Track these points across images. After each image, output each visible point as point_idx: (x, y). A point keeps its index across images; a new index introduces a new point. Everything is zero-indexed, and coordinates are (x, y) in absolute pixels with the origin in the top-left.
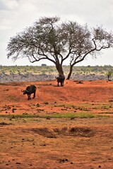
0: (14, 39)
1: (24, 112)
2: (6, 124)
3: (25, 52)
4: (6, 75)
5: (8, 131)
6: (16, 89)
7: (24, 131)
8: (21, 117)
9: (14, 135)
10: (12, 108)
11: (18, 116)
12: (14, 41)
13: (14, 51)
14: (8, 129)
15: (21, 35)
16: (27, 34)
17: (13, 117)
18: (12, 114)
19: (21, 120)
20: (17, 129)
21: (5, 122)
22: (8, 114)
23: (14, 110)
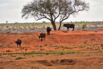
0: (25, 7)
1: (32, 50)
2: (22, 58)
3: (32, 14)
4: (21, 28)
5: (23, 63)
6: (27, 37)
7: (32, 62)
8: (31, 54)
9: (27, 65)
10: (25, 48)
11: (29, 53)
12: (26, 8)
13: (26, 14)
14: (23, 61)
15: (30, 4)
16: (34, 3)
17: (26, 54)
18: (25, 52)
19: (31, 56)
20: (28, 61)
21: (21, 57)
22: (23, 52)
23: (26, 49)
